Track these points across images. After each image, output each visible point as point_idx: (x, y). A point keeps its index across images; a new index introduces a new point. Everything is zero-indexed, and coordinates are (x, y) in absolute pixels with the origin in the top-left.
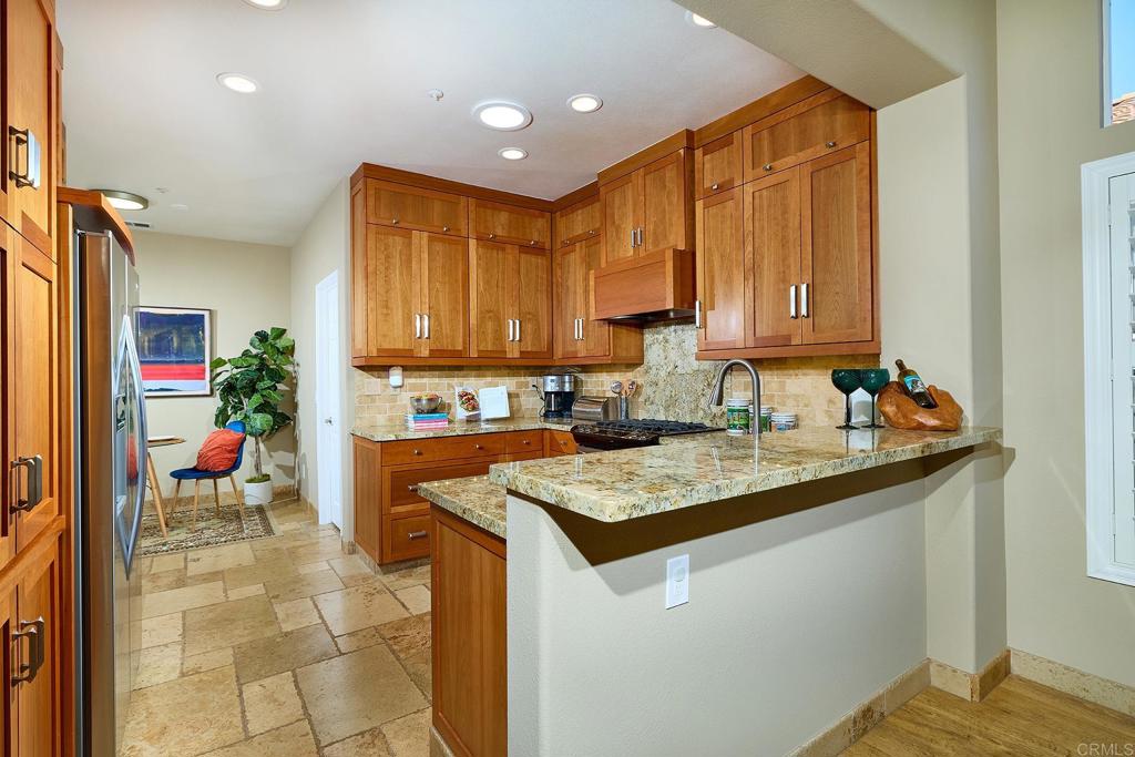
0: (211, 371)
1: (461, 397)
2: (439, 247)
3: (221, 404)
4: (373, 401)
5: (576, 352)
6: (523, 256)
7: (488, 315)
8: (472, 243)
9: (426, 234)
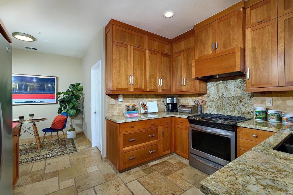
0: (57, 96)
1: (142, 105)
2: (137, 52)
3: (60, 106)
4: (113, 107)
5: (182, 90)
6: (162, 57)
7: (152, 77)
8: (147, 51)
9: (132, 47)
